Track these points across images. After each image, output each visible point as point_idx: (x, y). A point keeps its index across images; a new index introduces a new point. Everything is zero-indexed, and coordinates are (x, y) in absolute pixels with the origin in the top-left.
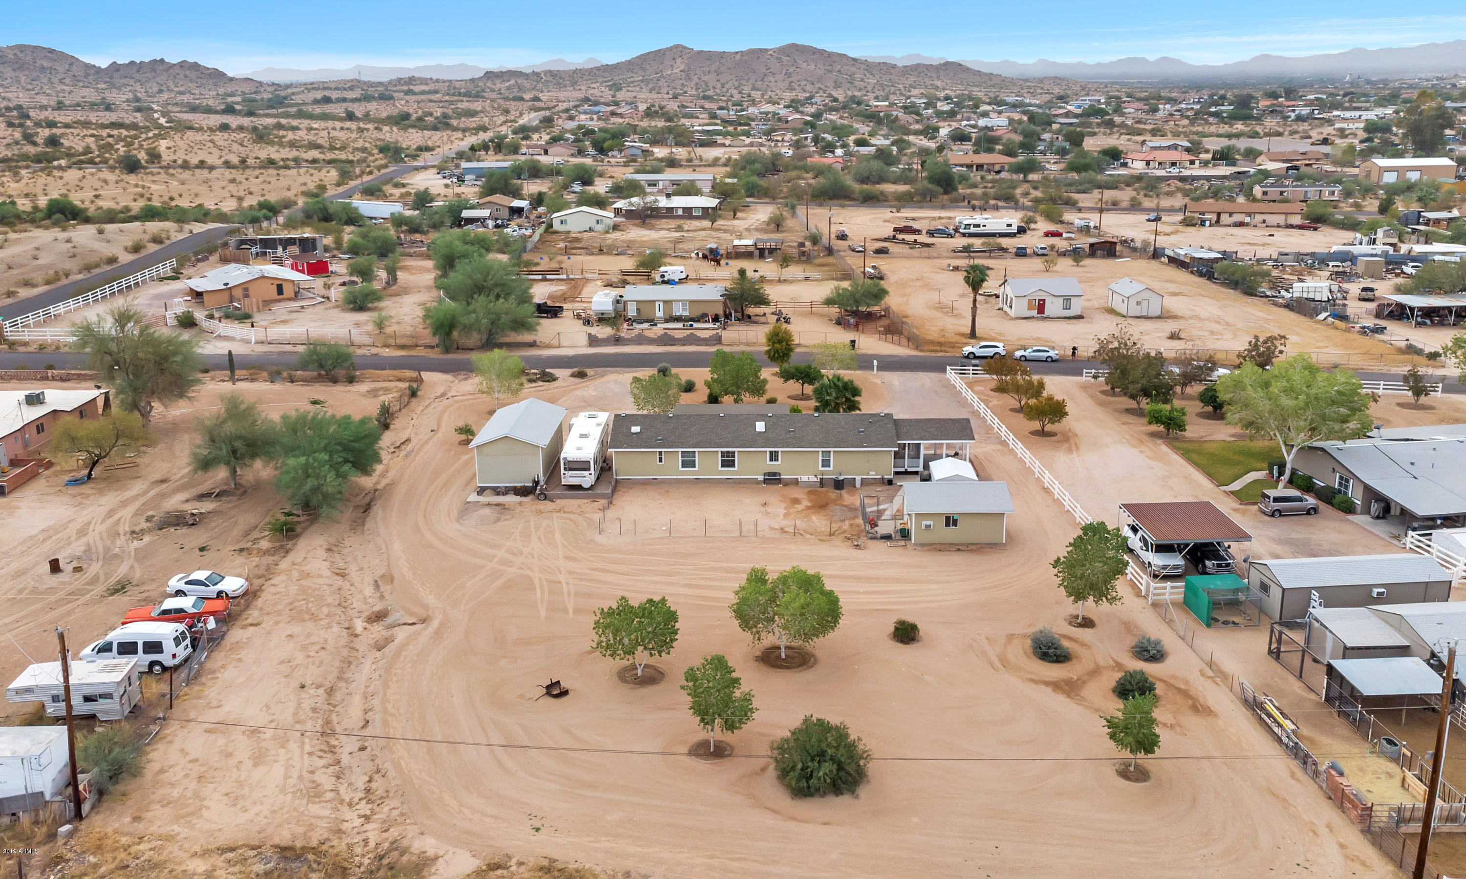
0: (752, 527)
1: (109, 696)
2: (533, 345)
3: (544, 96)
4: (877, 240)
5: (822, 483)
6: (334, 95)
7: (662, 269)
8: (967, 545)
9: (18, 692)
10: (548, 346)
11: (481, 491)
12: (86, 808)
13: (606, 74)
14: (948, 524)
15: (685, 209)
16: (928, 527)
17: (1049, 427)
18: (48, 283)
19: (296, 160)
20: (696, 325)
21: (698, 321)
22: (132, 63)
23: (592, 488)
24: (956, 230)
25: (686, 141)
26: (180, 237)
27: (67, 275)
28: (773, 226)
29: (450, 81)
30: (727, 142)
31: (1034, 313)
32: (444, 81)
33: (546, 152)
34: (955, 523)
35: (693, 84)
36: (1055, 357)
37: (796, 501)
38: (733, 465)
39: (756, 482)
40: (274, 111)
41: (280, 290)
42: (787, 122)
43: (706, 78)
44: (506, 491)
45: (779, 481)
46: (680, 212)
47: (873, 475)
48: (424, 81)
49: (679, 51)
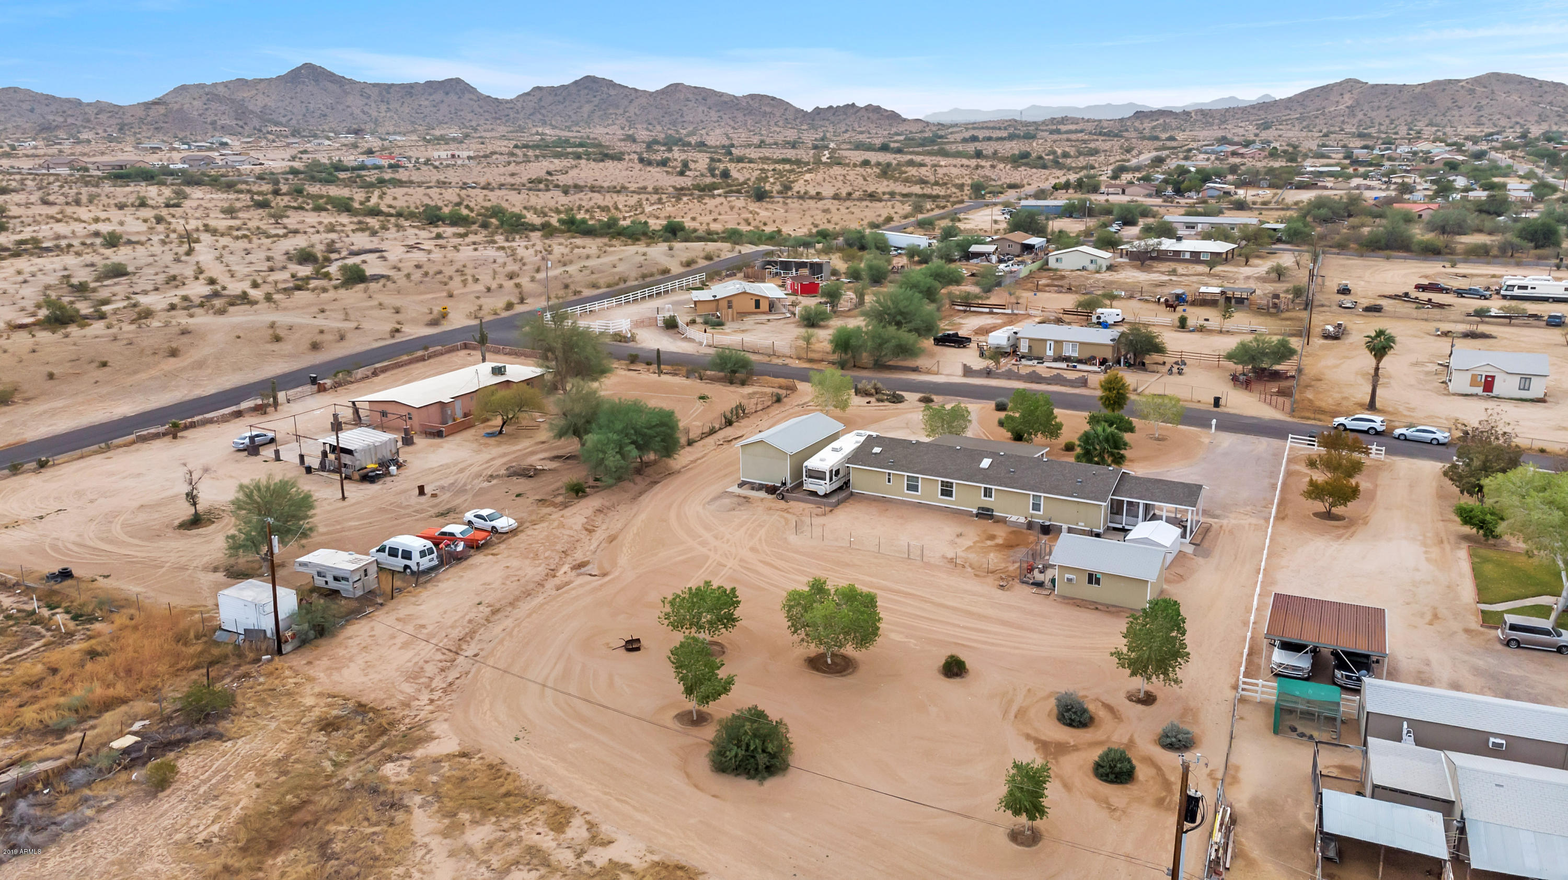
0: (919, 552)
1: (346, 579)
2: (915, 370)
3: (1180, 136)
4: (1385, 296)
5: (1030, 525)
6: (981, 134)
7: (1099, 310)
8: (1108, 606)
9: (301, 564)
10: (928, 372)
11: (742, 485)
12: (286, 648)
13: (1261, 112)
14: (1090, 582)
15: (1193, 254)
16: (1069, 580)
17: (1338, 510)
18: (609, 286)
19: (892, 194)
20: (1080, 367)
21: (1085, 363)
22: (831, 107)
23: (826, 496)
24: (1498, 292)
25: (1281, 183)
26: (730, 255)
27: (625, 281)
28: (1274, 275)
29: (1100, 121)
30: (1330, 185)
31: (1479, 390)
32: (1094, 121)
33: (1123, 192)
34: (1098, 582)
35: (1355, 121)
36: (1442, 440)
37: (992, 537)
38: (951, 495)
39: (969, 514)
40: (920, 149)
41: (757, 305)
42: (1432, 162)
43: (1373, 114)
44: (761, 487)
45: (991, 517)
46: (1187, 256)
47: (1081, 526)
48: (1075, 121)
49: (1350, 85)
